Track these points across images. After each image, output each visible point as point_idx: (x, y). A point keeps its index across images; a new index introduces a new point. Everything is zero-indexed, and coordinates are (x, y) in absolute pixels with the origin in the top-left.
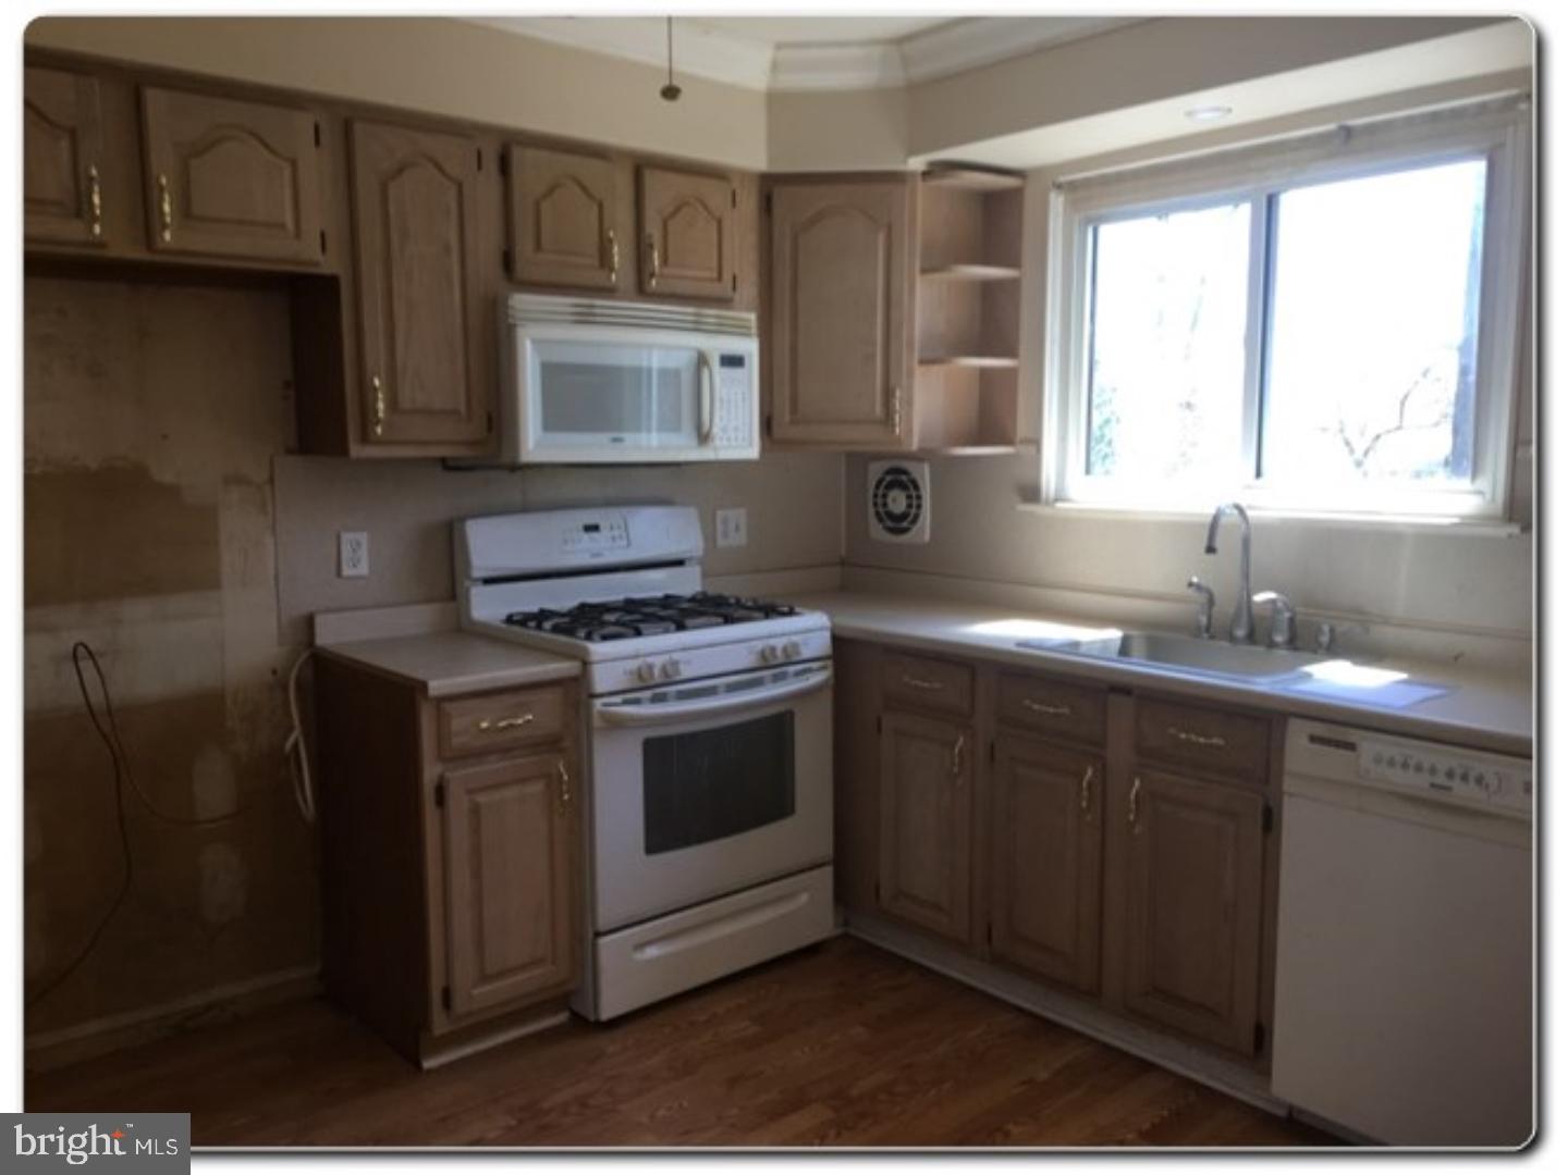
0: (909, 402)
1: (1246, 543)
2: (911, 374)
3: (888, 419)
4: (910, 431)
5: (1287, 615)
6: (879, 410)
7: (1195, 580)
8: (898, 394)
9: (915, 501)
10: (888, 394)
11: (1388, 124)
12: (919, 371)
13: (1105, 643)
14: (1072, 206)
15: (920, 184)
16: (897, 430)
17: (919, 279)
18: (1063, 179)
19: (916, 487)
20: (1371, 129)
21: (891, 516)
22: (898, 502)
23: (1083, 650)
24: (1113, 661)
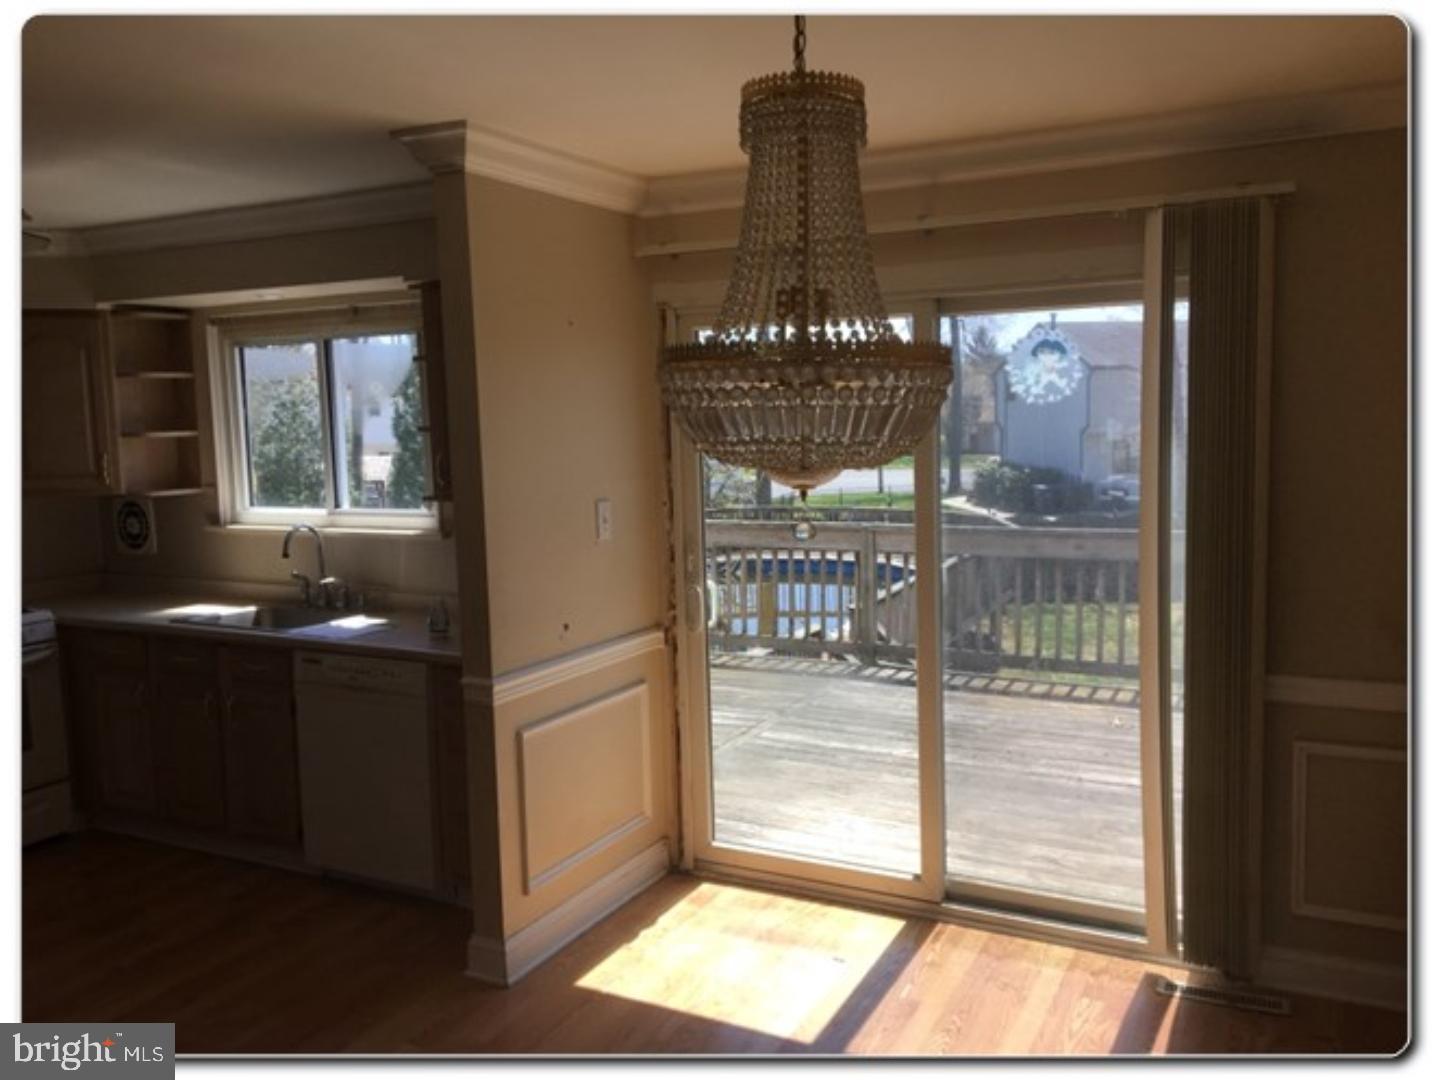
0: (115, 462)
1: (320, 548)
2: (115, 444)
3: (99, 474)
4: (117, 481)
5: (343, 590)
6: (92, 468)
7: (295, 572)
8: (105, 457)
9: (145, 525)
10: (98, 458)
11: (373, 308)
12: (120, 440)
13: (241, 616)
14: (223, 334)
15: (110, 319)
16: (108, 481)
17: (116, 382)
18: (213, 316)
19: (144, 514)
20: (367, 309)
21: (130, 535)
22: (134, 527)
23: (222, 622)
24: (251, 629)
